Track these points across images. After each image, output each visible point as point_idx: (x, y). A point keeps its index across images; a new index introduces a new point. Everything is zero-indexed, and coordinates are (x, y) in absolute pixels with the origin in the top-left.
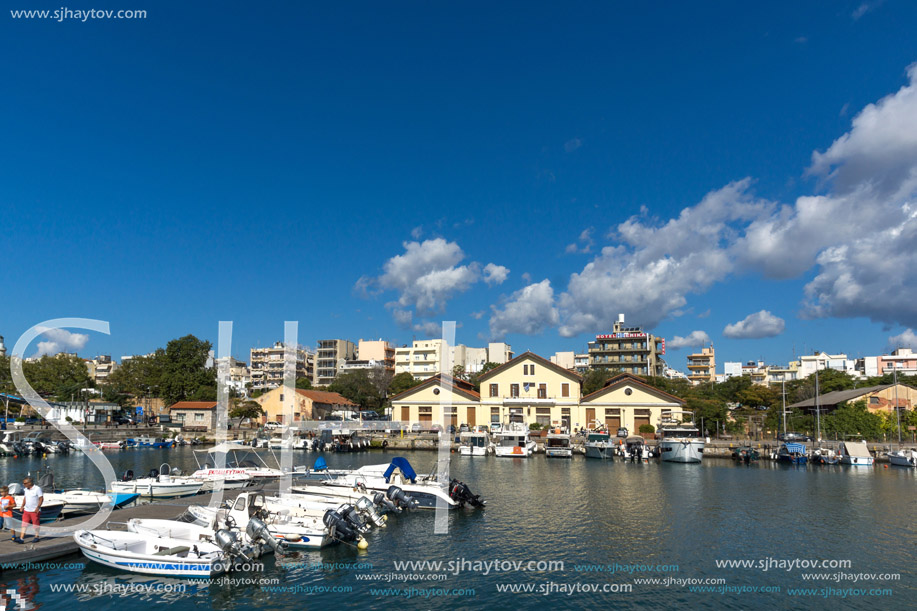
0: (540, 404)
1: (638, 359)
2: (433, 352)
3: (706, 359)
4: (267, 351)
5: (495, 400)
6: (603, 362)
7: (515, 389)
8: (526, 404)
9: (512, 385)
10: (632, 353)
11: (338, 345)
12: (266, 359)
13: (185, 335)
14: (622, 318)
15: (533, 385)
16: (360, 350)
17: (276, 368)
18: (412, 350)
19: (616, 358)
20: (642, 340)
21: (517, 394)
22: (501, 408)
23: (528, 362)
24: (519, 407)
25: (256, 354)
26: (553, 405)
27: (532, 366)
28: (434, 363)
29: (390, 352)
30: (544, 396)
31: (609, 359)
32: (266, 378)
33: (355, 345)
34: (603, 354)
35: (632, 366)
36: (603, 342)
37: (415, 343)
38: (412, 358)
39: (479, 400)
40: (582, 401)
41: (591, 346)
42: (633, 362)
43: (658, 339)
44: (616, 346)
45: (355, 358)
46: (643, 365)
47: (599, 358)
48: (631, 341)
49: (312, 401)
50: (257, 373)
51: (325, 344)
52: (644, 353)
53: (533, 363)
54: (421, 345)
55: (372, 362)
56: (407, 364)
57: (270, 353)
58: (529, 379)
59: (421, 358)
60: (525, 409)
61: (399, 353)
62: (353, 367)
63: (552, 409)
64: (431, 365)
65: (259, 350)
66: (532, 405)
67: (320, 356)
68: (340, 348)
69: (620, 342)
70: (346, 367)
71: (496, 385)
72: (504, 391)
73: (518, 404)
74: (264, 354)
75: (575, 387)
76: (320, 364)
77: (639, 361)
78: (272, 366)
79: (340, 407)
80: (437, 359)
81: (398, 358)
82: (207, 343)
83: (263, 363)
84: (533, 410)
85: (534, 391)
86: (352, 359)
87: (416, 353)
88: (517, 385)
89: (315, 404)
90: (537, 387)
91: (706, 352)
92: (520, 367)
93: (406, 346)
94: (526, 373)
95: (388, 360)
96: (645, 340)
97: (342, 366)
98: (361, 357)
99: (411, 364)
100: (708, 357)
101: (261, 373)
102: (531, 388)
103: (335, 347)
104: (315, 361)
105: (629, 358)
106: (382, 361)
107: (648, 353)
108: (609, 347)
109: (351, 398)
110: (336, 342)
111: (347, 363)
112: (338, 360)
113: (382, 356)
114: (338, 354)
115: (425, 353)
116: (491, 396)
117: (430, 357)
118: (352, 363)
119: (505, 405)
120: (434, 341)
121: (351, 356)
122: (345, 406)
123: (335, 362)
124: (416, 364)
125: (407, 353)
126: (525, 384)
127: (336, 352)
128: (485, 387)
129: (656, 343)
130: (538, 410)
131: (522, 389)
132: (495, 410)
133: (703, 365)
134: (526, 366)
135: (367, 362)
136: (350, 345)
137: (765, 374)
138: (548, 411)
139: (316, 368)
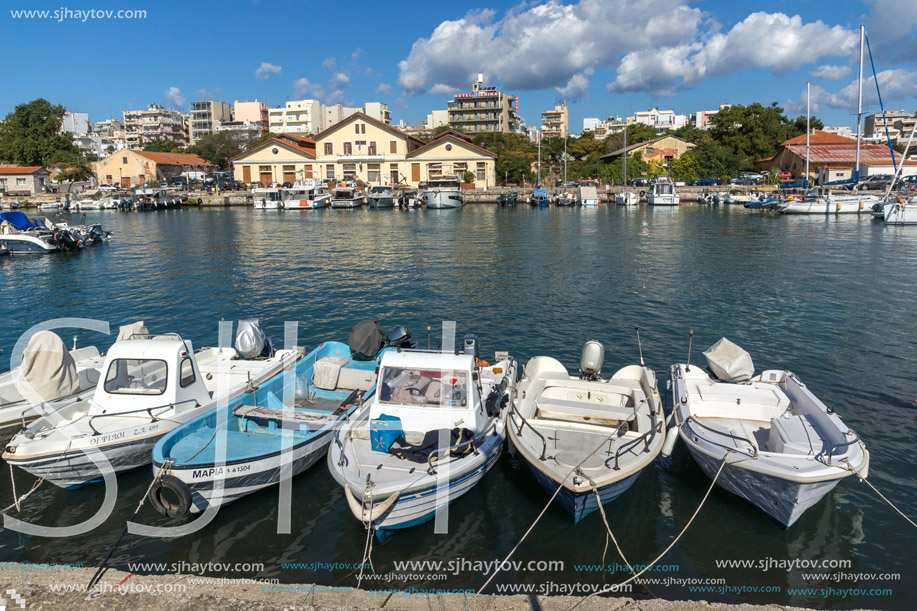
0: (370, 160)
1: (491, 117)
2: (305, 112)
3: (558, 115)
4: (140, 113)
5: (329, 158)
6: (460, 120)
7: (348, 147)
8: (358, 161)
9: (345, 144)
10: (486, 111)
11: (212, 106)
12: (140, 122)
13: (35, 99)
14: (481, 78)
15: (364, 143)
16: (235, 111)
17: (151, 131)
18: (284, 110)
19: (472, 116)
20: (495, 99)
21: (350, 152)
22: (336, 165)
23: (359, 122)
24: (352, 164)
25: (130, 117)
26: (383, 161)
27: (363, 126)
28: (306, 123)
29: (265, 112)
30: (375, 153)
31: (466, 117)
32: (141, 141)
33: (231, 106)
34: (461, 113)
35: (486, 123)
36: (460, 101)
37: (287, 104)
38: (285, 118)
39: (314, 158)
40: (408, 156)
41: (450, 105)
42: (487, 119)
43: (510, 97)
44: (472, 105)
45: (231, 119)
46: (495, 123)
47: (457, 116)
48: (486, 99)
49: (155, 163)
50: (132, 136)
51: (198, 106)
52: (497, 111)
53: (364, 123)
54: (294, 106)
55: (247, 123)
56: (281, 124)
57: (144, 115)
58: (361, 137)
59: (294, 118)
60: (357, 166)
61: (272, 114)
62: (228, 128)
63: (382, 164)
64: (304, 125)
65: (132, 113)
66: (363, 161)
67: (195, 118)
68: (215, 110)
69: (476, 101)
70: (221, 129)
71: (330, 144)
72: (338, 149)
73: (351, 161)
74: (138, 117)
75: (402, 145)
76: (195, 126)
77: (493, 119)
78: (146, 128)
79: (192, 168)
80: (309, 119)
81: (272, 119)
82: (61, 107)
83: (136, 126)
84: (365, 166)
85: (365, 148)
86: (230, 120)
87: (288, 113)
88: (350, 143)
89: (158, 165)
90: (368, 144)
91: (558, 109)
92: (351, 126)
93: (279, 107)
94: (357, 132)
95: (264, 121)
96: (497, 99)
97: (217, 127)
98: (237, 119)
99: (285, 124)
100: (559, 114)
101: (136, 136)
102: (362, 146)
103: (209, 109)
104: (190, 123)
105: (484, 116)
106: (258, 122)
107: (500, 110)
108: (466, 105)
109: (210, 159)
110: (209, 104)
111: (223, 124)
112: (213, 121)
113: (258, 117)
114: (213, 116)
115: (298, 114)
116: (326, 154)
117: (302, 118)
118: (227, 124)
119: (339, 162)
120: (306, 102)
121: (227, 117)
122: (199, 166)
123: (210, 124)
124: (289, 124)
125: (280, 114)
126: (357, 143)
127: (210, 114)
128: (320, 145)
129: (510, 101)
130: (370, 166)
131: (355, 148)
132: (330, 167)
133: (554, 121)
134: (357, 126)
135: (241, 123)
136: (226, 107)
137: (607, 128)
138: (378, 166)
139: (192, 130)
